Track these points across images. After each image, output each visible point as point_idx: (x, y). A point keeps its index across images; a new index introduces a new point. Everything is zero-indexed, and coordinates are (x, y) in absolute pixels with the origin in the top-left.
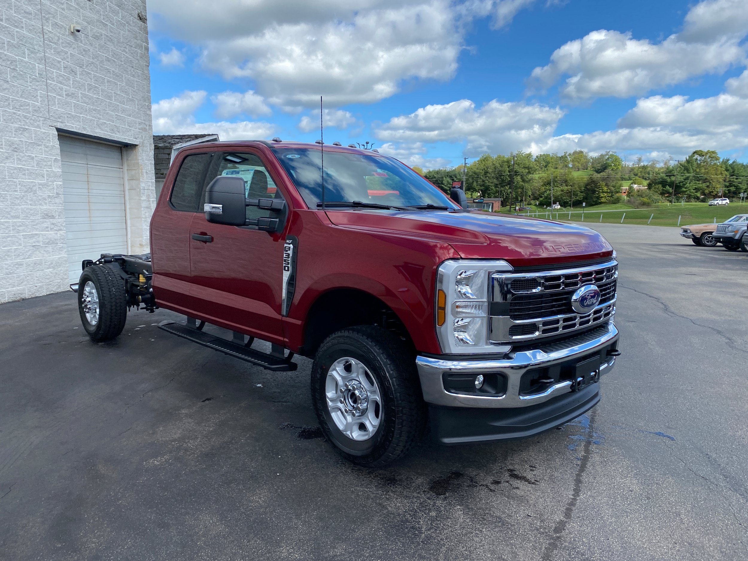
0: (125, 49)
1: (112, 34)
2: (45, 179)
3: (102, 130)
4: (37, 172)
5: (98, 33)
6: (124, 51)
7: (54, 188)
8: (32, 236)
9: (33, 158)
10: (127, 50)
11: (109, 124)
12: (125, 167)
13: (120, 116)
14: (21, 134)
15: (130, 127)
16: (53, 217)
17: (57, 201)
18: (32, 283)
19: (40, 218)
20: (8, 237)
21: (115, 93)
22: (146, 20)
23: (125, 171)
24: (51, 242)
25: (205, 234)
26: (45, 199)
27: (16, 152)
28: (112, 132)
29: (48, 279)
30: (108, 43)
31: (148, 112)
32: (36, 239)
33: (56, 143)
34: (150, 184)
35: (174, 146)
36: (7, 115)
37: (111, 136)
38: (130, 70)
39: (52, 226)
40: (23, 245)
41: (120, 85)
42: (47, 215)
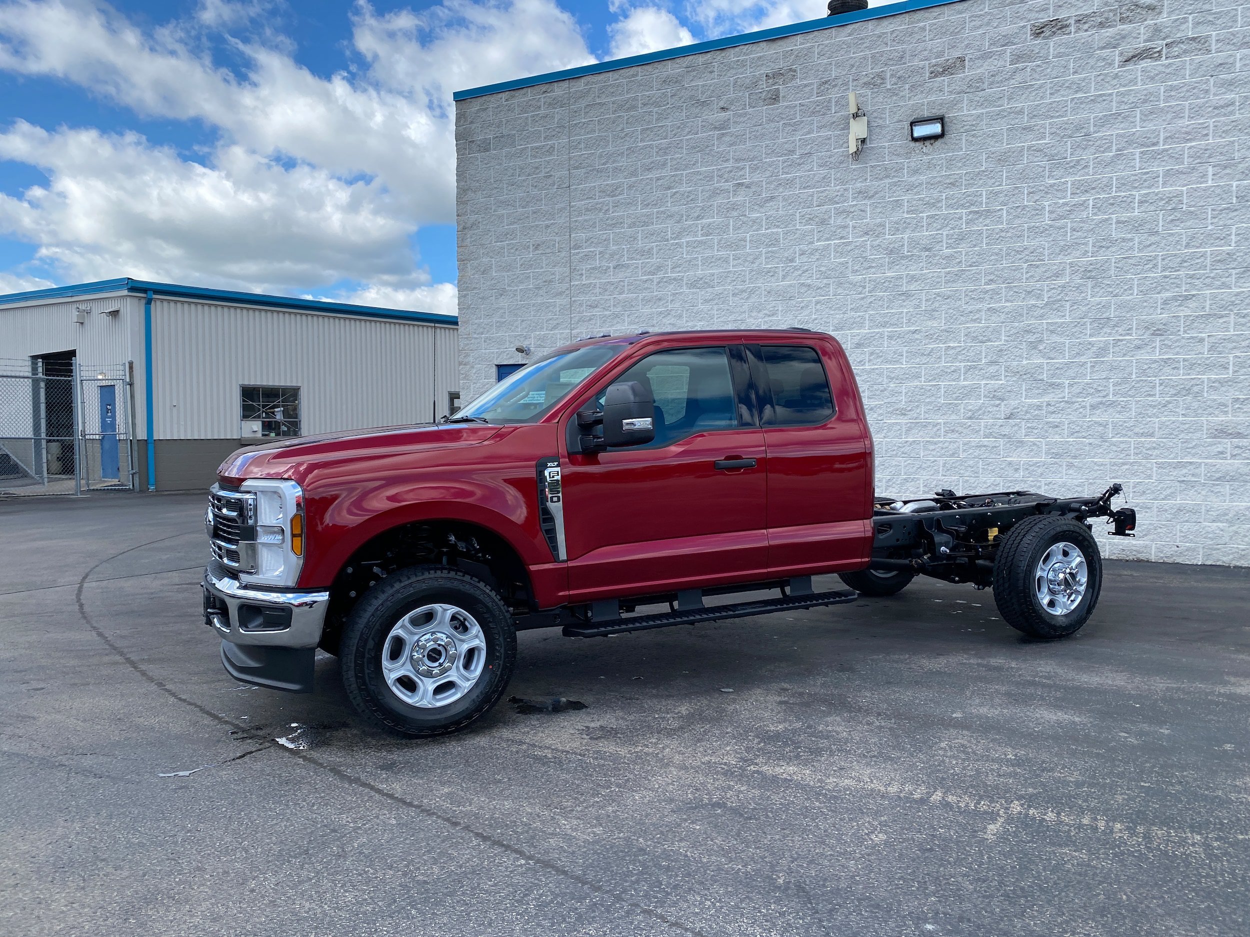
2: (1231, 372)
4: (1207, 362)
9: (1202, 340)
16: (1239, 435)
18: (1168, 540)
20: (1124, 464)
26: (1226, 406)
27: (1161, 335)
29: (1212, 539)
32: (1189, 470)
39: (1237, 451)
42: (1222, 431)
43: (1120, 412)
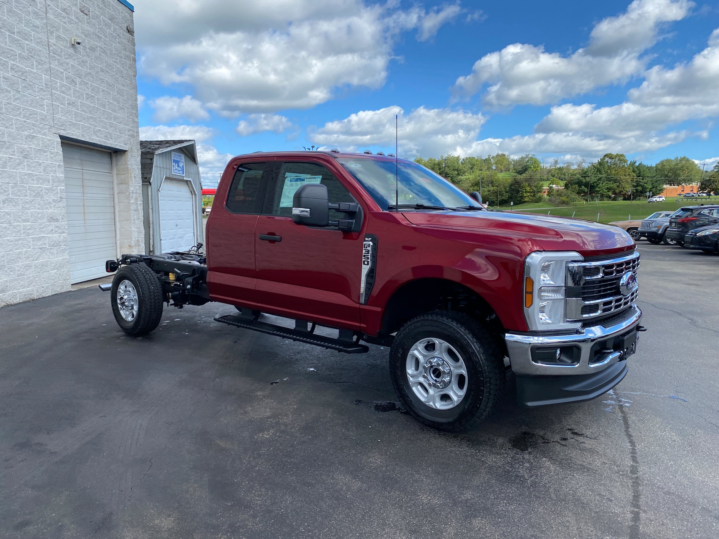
0: (117, 60)
1: (106, 47)
2: (51, 184)
3: (98, 137)
4: (43, 178)
5: (94, 45)
6: (115, 62)
7: (58, 193)
8: (39, 239)
9: (40, 164)
10: (118, 61)
11: (104, 131)
12: (115, 172)
13: (113, 124)
14: (30, 141)
15: (121, 133)
16: (57, 220)
17: (61, 204)
18: (39, 284)
19: (46, 221)
20: (20, 240)
21: (108, 102)
22: (134, 32)
23: (115, 176)
24: (56, 244)
25: (274, 234)
26: (51, 203)
27: (26, 158)
28: (106, 138)
29: (53, 280)
30: (103, 54)
31: (136, 120)
32: (43, 241)
33: (59, 149)
34: (138, 188)
35: (156, 152)
36: (19, 123)
37: (105, 143)
38: (121, 80)
39: (57, 229)
40: (32, 248)
41: (112, 94)
42: (52, 218)
43: (15, 206)
